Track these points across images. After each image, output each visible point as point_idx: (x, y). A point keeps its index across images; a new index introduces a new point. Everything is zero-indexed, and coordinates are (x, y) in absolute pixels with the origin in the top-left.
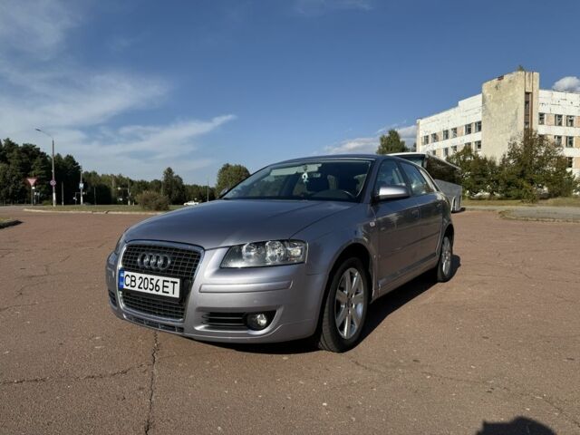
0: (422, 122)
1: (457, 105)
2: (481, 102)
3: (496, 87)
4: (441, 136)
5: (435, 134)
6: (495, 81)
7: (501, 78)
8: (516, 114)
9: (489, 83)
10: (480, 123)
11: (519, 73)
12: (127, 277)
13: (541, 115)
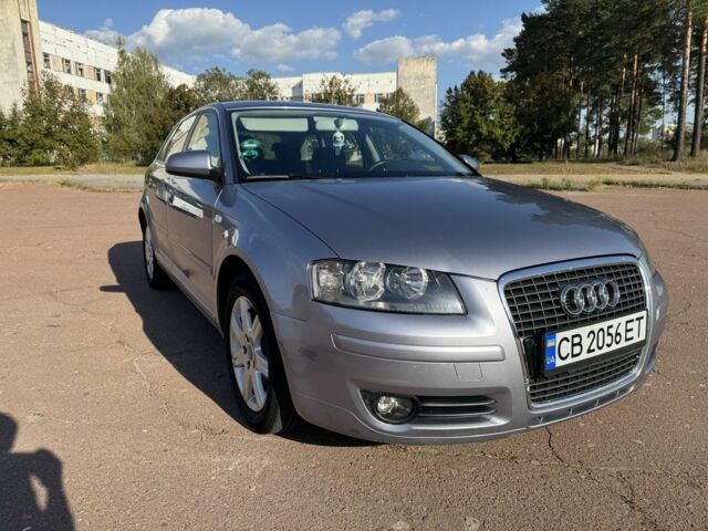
12: (565, 342)
13: (46, 55)
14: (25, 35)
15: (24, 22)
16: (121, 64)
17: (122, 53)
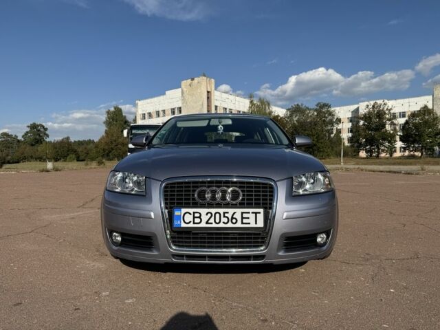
0: (140, 103)
1: (164, 94)
2: (181, 93)
3: (190, 85)
4: (154, 115)
5: (150, 113)
6: (189, 81)
7: (193, 79)
8: (202, 104)
9: (185, 81)
10: (180, 108)
11: (204, 77)
12: (187, 215)
13: (216, 107)
14: (208, 98)
15: (208, 92)
16: (250, 108)
17: (251, 102)
